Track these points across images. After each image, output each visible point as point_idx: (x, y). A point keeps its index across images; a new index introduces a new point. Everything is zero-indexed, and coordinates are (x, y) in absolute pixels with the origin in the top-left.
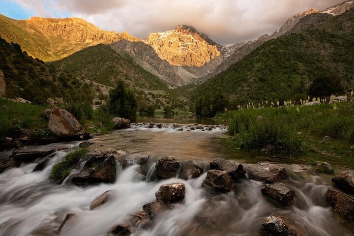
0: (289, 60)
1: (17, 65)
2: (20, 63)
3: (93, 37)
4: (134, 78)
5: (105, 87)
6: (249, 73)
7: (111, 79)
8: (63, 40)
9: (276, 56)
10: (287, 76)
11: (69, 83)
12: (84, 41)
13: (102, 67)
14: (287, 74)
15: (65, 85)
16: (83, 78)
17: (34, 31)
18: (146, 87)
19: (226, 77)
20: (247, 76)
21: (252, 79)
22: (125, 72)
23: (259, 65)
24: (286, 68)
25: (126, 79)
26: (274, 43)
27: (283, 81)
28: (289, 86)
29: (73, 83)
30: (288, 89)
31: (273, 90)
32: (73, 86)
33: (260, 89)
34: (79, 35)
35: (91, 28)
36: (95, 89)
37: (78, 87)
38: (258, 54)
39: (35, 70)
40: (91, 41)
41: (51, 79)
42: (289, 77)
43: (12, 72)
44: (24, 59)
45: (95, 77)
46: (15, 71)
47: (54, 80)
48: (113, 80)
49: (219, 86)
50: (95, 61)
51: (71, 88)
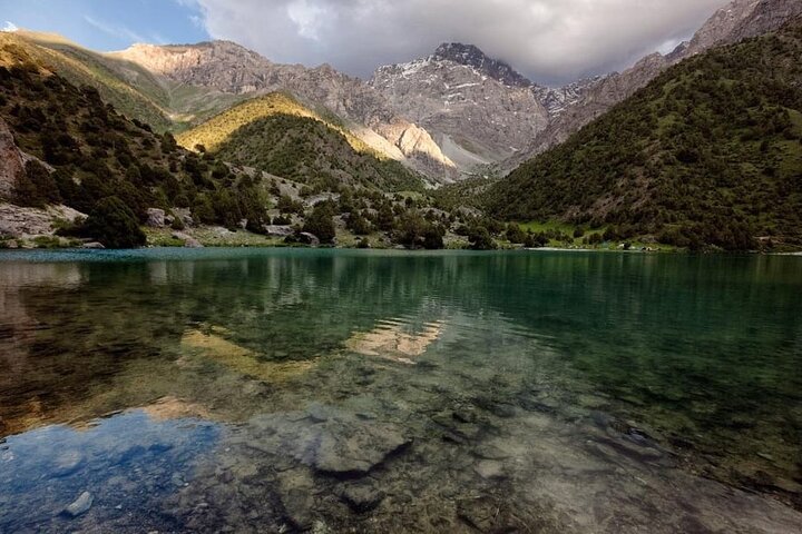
0: (755, 103)
1: (90, 134)
2: (95, 130)
3: (255, 79)
4: (350, 164)
5: (289, 184)
6: (644, 142)
7: (300, 167)
8: (195, 91)
9: (713, 96)
10: (758, 145)
11: (208, 175)
12: (239, 89)
13: (278, 141)
14: (757, 140)
15: (199, 181)
16: (238, 164)
17: (137, 74)
18: (378, 186)
19: (579, 155)
20: (640, 148)
21: (656, 158)
22: (329, 152)
23: (669, 120)
24: (751, 123)
25: (332, 167)
26: (700, 66)
27: (749, 160)
28: (769, 172)
29: (216, 175)
30: (765, 180)
31: (722, 183)
32: (215, 182)
33: (685, 180)
34: (228, 78)
35: (253, 60)
36: (267, 188)
37: (228, 184)
38: (661, 93)
39: (131, 146)
40: (254, 88)
41: (166, 165)
42: (764, 148)
43: (79, 152)
44: (105, 120)
45: (263, 163)
46: (86, 149)
47: (173, 169)
48: (304, 170)
49: (561, 178)
50: (263, 130)
51: (211, 186)
